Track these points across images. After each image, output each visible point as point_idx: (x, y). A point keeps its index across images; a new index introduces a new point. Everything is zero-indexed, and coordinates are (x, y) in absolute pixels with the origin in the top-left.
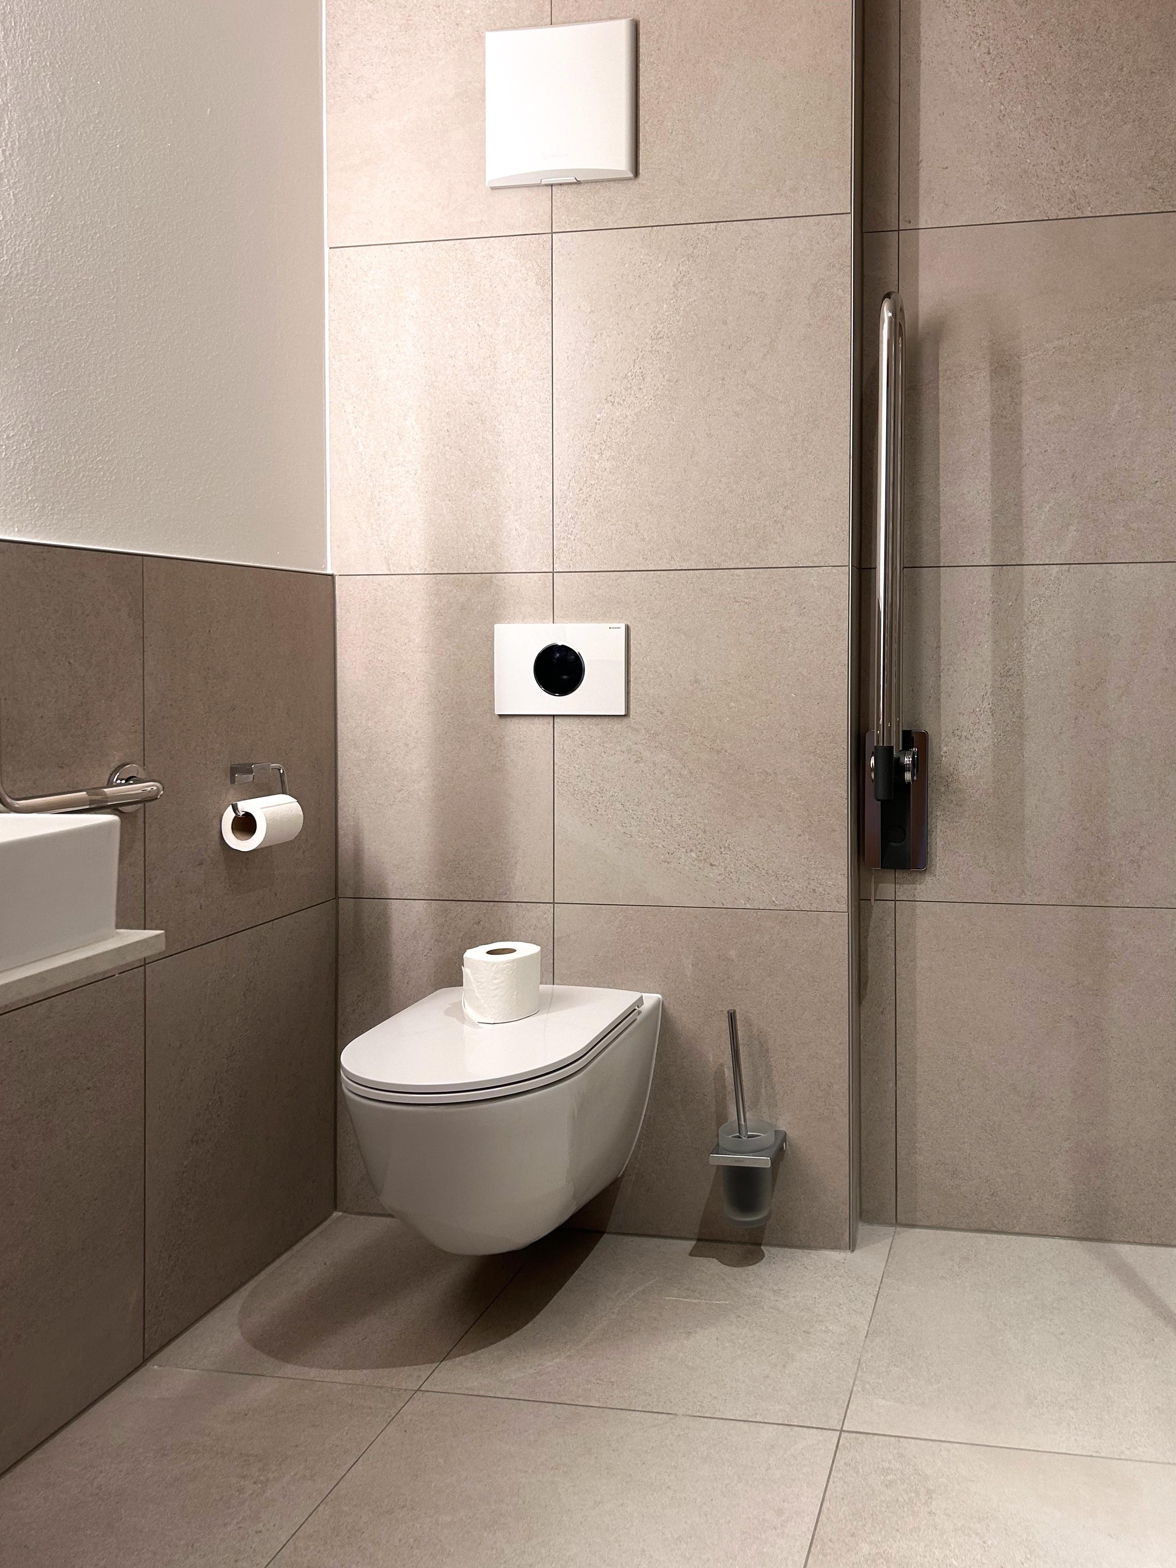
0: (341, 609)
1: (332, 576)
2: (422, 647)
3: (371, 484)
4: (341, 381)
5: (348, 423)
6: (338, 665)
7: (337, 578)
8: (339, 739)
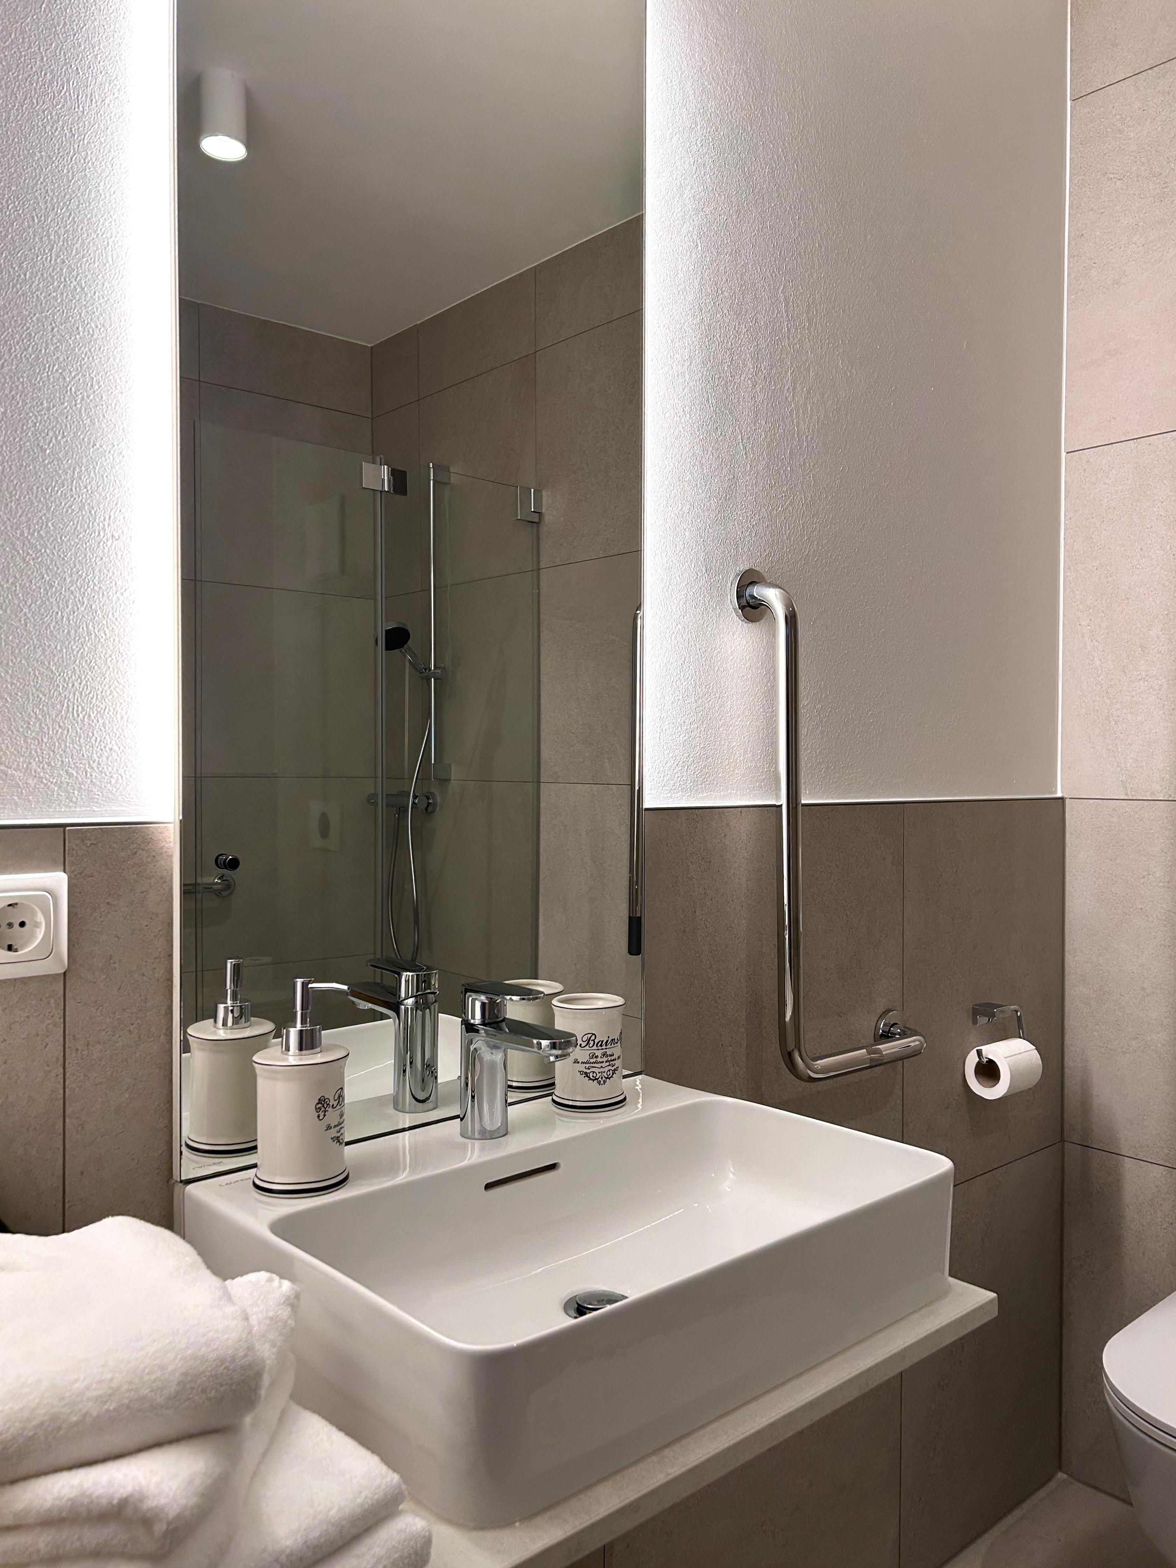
0: (1071, 834)
1: (1062, 799)
2: (1163, 882)
3: (1108, 702)
4: (1077, 592)
5: (1083, 636)
6: (1067, 894)
7: (1067, 801)
8: (1067, 972)
